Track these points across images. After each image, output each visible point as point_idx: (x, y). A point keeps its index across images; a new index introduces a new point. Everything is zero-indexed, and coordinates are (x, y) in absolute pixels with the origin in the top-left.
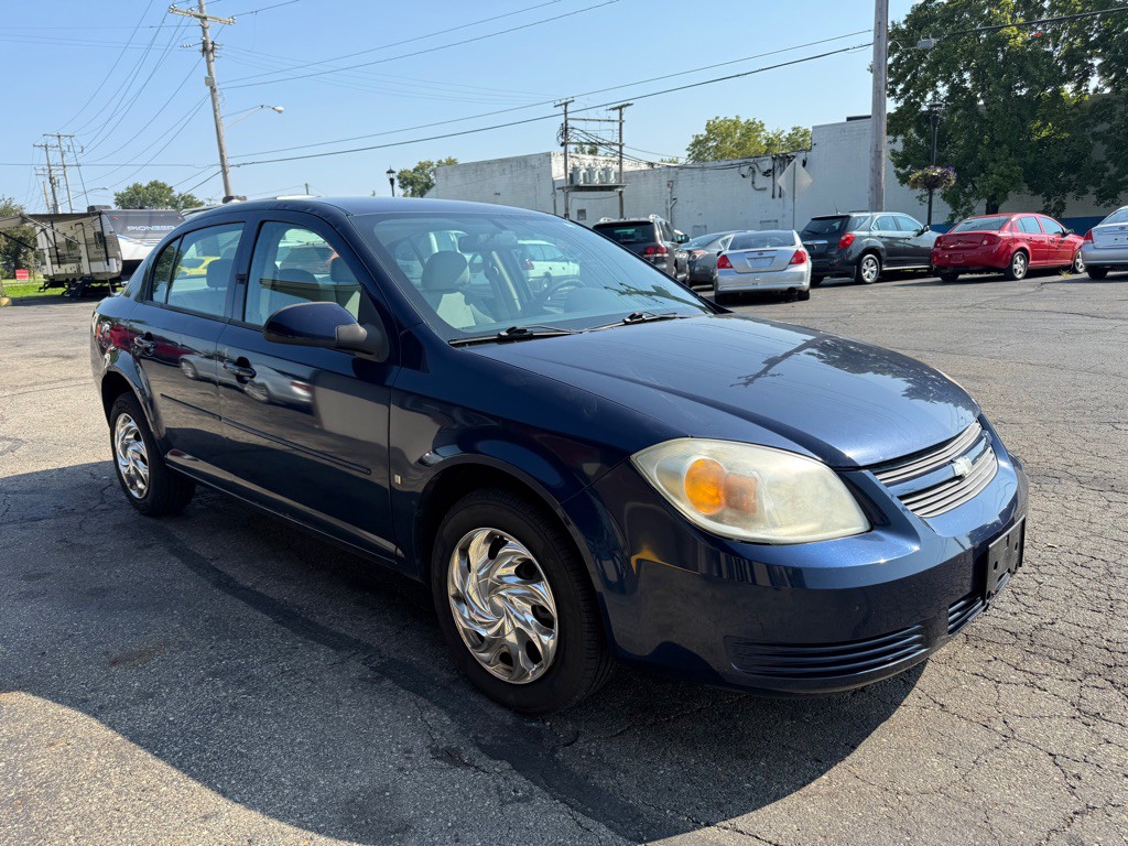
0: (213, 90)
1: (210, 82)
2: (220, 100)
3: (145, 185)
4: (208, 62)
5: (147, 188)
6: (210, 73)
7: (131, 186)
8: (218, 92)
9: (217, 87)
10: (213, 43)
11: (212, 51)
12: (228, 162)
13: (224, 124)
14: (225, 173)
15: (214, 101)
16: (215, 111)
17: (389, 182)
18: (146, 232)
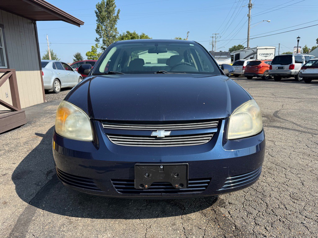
0: (249, 18)
1: (249, 16)
2: (251, 20)
3: (237, 46)
4: (249, 10)
5: (237, 47)
6: (249, 13)
7: (233, 46)
8: (250, 18)
9: (250, 17)
10: (251, 4)
11: (251, 6)
12: (250, 38)
13: (250, 27)
14: (248, 41)
15: (249, 21)
16: (249, 23)
17: (297, 41)
18: (219, 57)
